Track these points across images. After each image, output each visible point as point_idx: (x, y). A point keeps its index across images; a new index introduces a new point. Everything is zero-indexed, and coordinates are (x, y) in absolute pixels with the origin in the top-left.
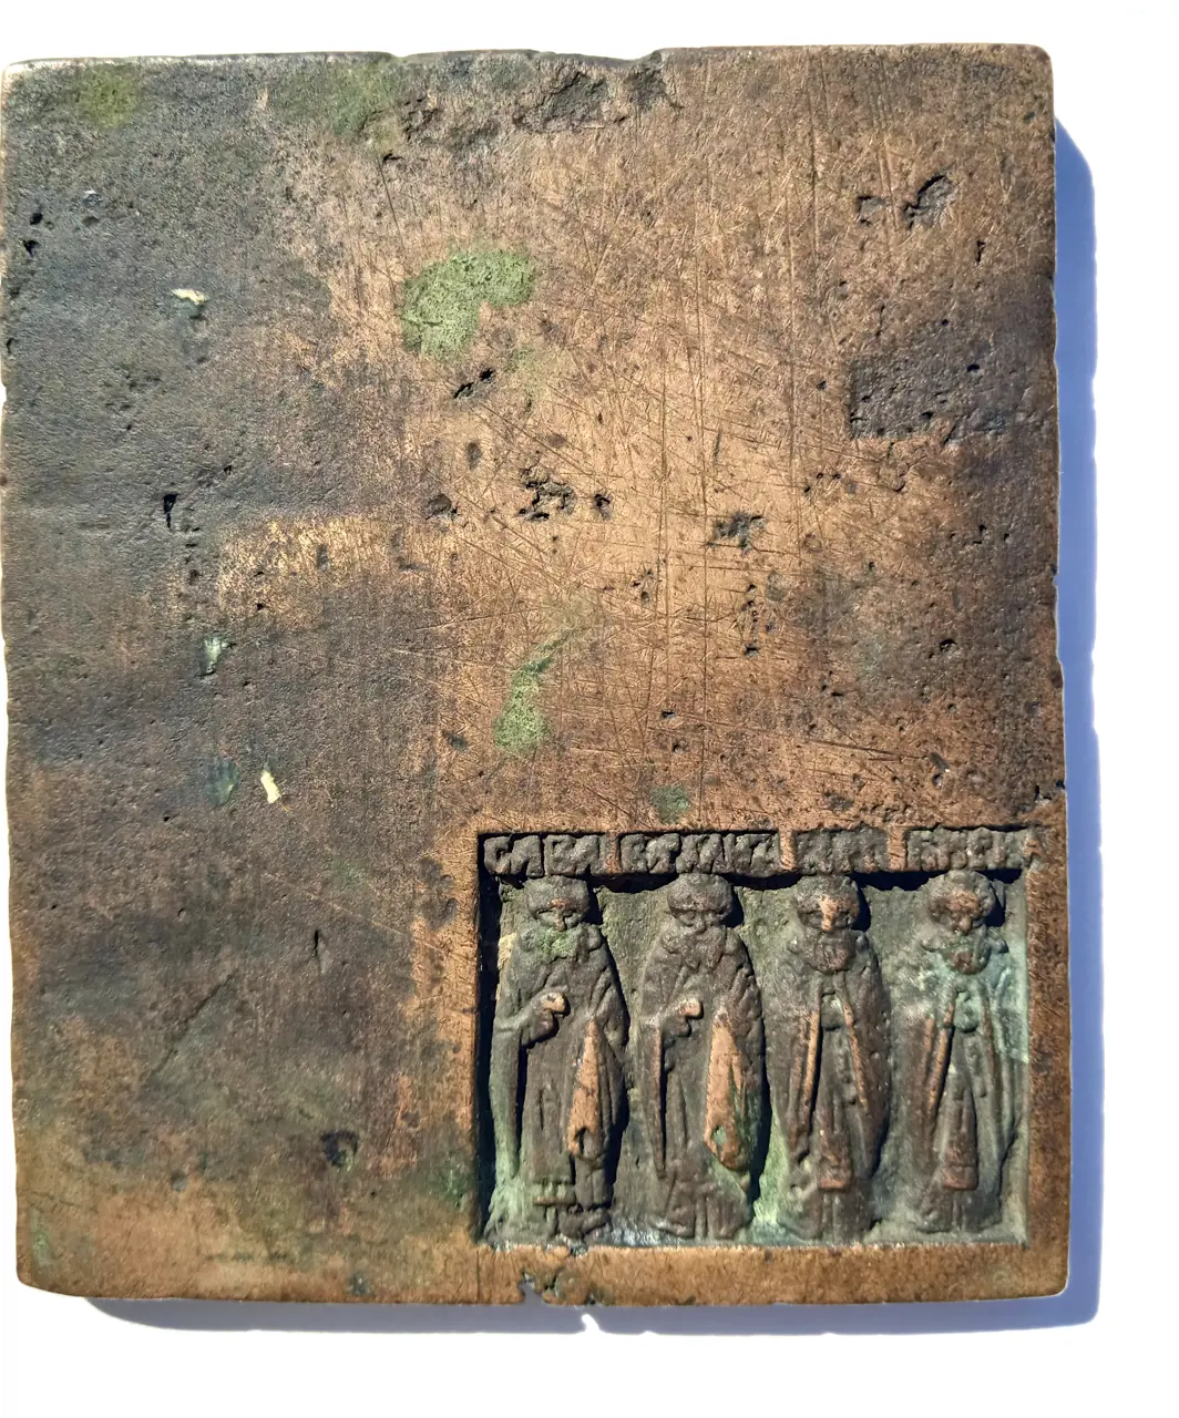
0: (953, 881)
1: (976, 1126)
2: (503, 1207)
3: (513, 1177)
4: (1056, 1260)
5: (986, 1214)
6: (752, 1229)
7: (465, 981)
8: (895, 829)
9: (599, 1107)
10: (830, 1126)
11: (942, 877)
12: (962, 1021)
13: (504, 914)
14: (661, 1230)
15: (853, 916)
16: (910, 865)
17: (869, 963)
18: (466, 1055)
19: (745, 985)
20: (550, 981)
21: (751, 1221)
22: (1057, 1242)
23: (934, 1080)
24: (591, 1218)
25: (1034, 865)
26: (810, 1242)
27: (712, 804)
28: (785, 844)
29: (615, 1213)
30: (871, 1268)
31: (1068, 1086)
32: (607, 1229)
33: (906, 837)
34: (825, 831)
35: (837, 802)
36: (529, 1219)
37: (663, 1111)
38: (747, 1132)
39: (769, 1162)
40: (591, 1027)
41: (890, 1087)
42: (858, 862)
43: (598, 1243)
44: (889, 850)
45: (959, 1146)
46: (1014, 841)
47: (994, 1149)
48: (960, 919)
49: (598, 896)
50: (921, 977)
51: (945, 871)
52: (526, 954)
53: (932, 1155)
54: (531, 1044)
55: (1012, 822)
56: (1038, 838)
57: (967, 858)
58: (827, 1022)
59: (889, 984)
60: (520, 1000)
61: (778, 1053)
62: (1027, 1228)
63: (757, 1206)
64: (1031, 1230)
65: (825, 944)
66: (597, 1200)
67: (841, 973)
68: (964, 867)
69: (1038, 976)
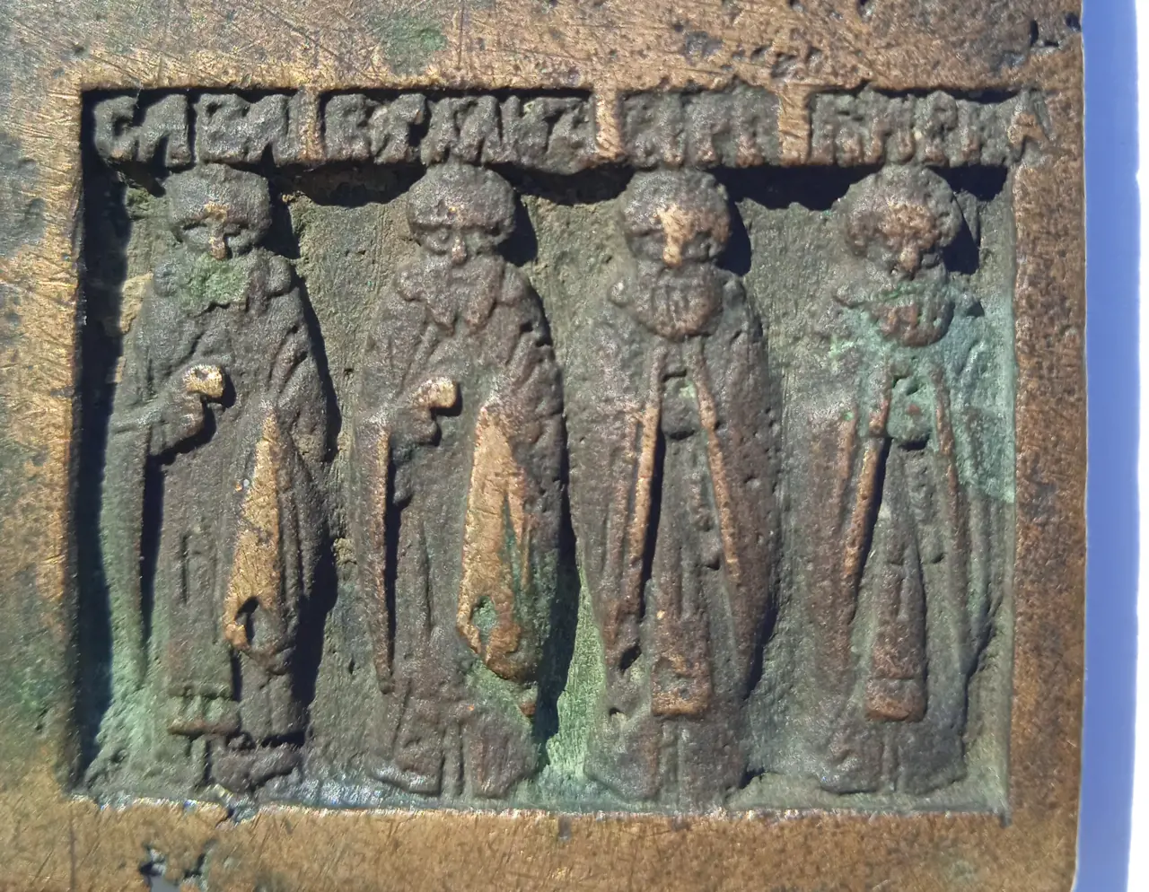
0: (890, 183)
1: (924, 611)
2: (119, 736)
3: (139, 688)
4: (1058, 844)
5: (941, 762)
6: (541, 783)
7: (55, 342)
8: (793, 88)
9: (280, 563)
10: (676, 603)
11: (870, 179)
12: (902, 426)
13: (133, 241)
14: (385, 780)
15: (718, 240)
16: (815, 154)
17: (745, 326)
18: (55, 468)
19: (534, 360)
20: (200, 348)
21: (539, 770)
22: (1059, 812)
23: (853, 526)
24: (267, 759)
25: (1028, 157)
26: (638, 805)
27: (481, 40)
28: (603, 111)
29: (312, 752)
30: (741, 852)
31: (1081, 541)
32: (294, 776)
33: (810, 106)
34: (673, 91)
35: (695, 39)
36: (160, 756)
37: (390, 575)
38: (533, 610)
39: (573, 670)
40: (269, 422)
41: (779, 540)
42: (728, 147)
43: (277, 800)
44: (781, 126)
45: (894, 643)
46: (995, 118)
47: (955, 651)
48: (899, 251)
49: (292, 208)
50: (834, 350)
51: (875, 167)
52: (163, 301)
53: (850, 659)
54: (168, 455)
55: (993, 82)
56: (1035, 110)
57: (914, 144)
58: (671, 423)
59: (779, 365)
60: (150, 379)
61: (588, 476)
62: (1008, 786)
63: (552, 746)
64: (1017, 791)
65: (669, 289)
66: (277, 728)
67: (697, 339)
68: (908, 159)
69: (1035, 349)
